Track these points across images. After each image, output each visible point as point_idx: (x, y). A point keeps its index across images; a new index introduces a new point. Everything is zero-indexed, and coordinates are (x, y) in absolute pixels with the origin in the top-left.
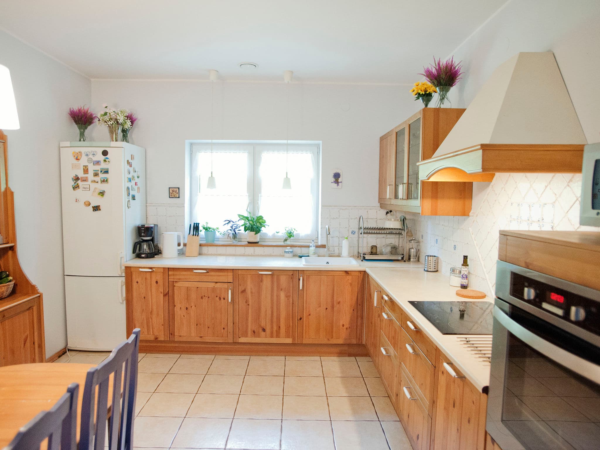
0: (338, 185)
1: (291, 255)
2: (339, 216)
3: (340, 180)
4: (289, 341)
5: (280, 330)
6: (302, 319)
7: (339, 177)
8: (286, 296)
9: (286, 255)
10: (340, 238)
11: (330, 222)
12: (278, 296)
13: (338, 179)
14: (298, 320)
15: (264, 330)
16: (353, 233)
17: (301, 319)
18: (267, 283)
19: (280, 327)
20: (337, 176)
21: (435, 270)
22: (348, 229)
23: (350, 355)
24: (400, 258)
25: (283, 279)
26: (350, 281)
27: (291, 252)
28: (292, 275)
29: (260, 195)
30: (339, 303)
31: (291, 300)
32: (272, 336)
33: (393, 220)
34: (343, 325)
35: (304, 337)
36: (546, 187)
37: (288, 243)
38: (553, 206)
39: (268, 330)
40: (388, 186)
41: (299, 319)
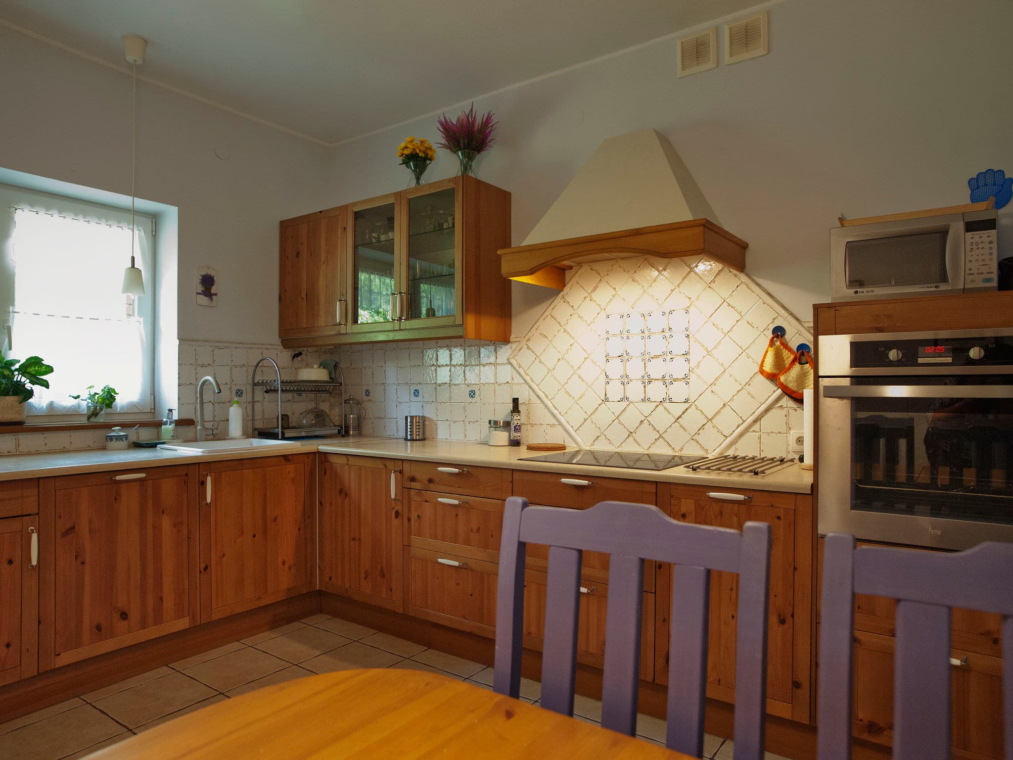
0: (212, 300)
1: (124, 443)
2: (214, 361)
3: (213, 291)
4: (183, 624)
5: (162, 604)
6: (209, 568)
7: (213, 285)
8: (175, 525)
9: (114, 444)
10: (216, 405)
11: (196, 373)
12: (157, 528)
13: (211, 289)
14: (200, 572)
15: (124, 616)
16: (239, 393)
17: (206, 568)
18: (129, 502)
19: (161, 599)
20: (208, 282)
21: (421, 437)
22: (229, 386)
23: (290, 620)
24: (336, 431)
25: (168, 487)
26: (292, 475)
27: (126, 437)
28: (186, 475)
29: (11, 309)
30: (275, 520)
31: (185, 531)
32: (143, 625)
33: (316, 366)
34: (284, 563)
35: (214, 606)
36: (672, 291)
37: (101, 419)
38: (687, 312)
39: (135, 615)
40: (338, 303)
41: (202, 570)
